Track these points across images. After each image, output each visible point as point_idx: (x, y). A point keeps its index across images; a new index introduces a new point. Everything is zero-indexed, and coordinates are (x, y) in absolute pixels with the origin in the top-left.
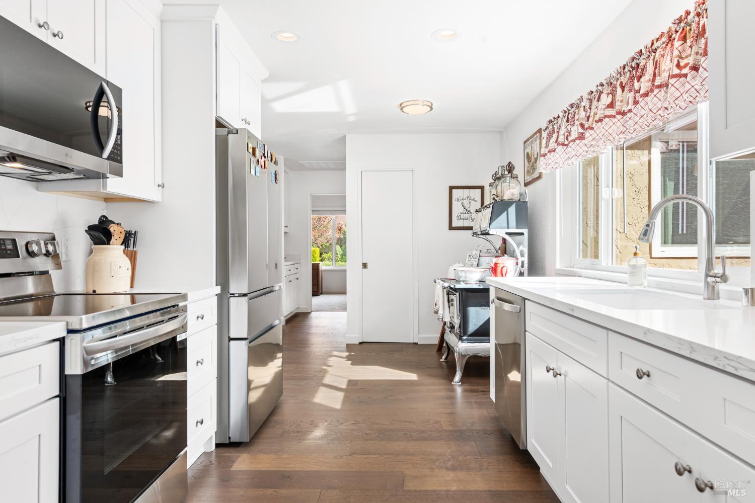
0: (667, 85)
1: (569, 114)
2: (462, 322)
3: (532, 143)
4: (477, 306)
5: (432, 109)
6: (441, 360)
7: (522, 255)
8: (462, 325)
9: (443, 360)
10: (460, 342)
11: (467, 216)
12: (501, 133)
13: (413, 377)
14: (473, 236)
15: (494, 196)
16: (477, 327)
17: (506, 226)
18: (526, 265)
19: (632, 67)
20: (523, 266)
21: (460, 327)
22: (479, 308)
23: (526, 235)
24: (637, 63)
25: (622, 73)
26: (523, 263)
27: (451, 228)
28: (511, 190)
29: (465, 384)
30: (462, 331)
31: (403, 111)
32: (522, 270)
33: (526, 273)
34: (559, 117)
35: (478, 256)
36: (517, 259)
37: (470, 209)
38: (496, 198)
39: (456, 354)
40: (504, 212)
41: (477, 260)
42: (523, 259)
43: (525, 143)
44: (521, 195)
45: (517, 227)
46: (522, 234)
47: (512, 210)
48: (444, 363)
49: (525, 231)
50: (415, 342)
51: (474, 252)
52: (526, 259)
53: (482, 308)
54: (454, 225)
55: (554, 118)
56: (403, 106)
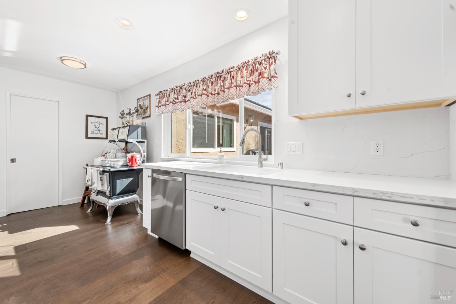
0: (242, 86)
1: (175, 90)
2: (111, 189)
3: (143, 100)
4: (121, 179)
5: (86, 67)
6: (87, 212)
7: (144, 152)
8: (111, 191)
9: (89, 212)
10: (110, 200)
11: (97, 132)
12: (117, 93)
13: (74, 228)
14: (109, 142)
15: (127, 122)
16: (121, 190)
17: (137, 138)
18: (146, 157)
19: (217, 76)
20: (144, 157)
21: (110, 192)
22: (122, 180)
23: (146, 142)
24: (220, 75)
25: (211, 78)
26: (144, 155)
27: (87, 137)
28: (137, 121)
29: (114, 222)
30: (111, 194)
31: (62, 63)
32: (144, 159)
33: (146, 162)
34: (167, 90)
35: (115, 153)
36: (141, 154)
37: (99, 128)
38: (128, 124)
39: (107, 207)
40: (135, 131)
41: (114, 155)
42: (144, 154)
43: (137, 100)
44: (142, 123)
45: (142, 139)
46: (144, 142)
47: (140, 130)
48: (89, 214)
49: (145, 141)
50: (59, 205)
51: (112, 151)
52: (145, 154)
53: (124, 180)
54: (89, 136)
55: (164, 91)
56: (63, 58)
